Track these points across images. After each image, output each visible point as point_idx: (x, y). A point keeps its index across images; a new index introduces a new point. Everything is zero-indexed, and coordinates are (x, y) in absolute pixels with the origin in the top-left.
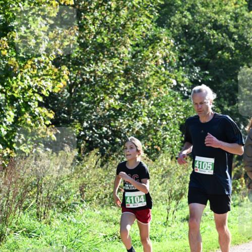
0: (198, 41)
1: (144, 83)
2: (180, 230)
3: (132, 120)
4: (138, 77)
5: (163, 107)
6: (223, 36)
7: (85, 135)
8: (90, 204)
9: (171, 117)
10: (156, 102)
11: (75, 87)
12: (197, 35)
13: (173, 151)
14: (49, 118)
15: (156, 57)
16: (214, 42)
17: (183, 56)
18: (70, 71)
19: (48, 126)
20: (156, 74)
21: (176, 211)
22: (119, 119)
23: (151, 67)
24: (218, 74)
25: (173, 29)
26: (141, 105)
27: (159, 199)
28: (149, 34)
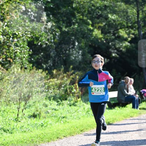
2: (28, 125)
9: (21, 35)
13: (22, 62)
20: (9, 2)
21: (24, 110)
27: (11, 100)
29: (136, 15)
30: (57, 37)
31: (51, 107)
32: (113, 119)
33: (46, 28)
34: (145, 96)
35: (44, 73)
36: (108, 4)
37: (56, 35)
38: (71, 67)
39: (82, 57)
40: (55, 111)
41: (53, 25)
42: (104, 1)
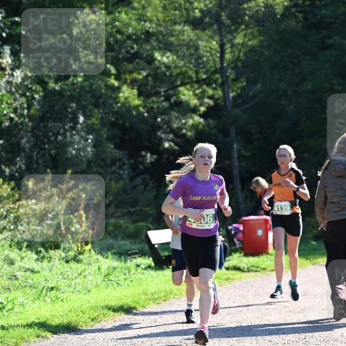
29: (218, 55)
30: (35, 103)
31: (22, 264)
32: (165, 291)
33: (9, 83)
34: (238, 240)
35: (5, 186)
36: (153, 28)
37: (34, 98)
38: (70, 172)
39: (93, 149)
40: (31, 275)
41: (26, 76)
42: (145, 21)
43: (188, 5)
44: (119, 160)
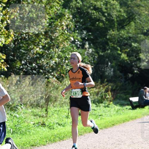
0: (86, 16)
1: (56, 40)
3: (49, 60)
4: (52, 36)
5: (66, 53)
6: (99, 14)
7: (23, 68)
8: (26, 106)
10: (62, 50)
11: (17, 41)
12: (85, 13)
14: (3, 59)
15: (62, 25)
16: (94, 17)
17: (77, 25)
18: (15, 33)
19: (2, 63)
20: (62, 34)
22: (42, 59)
23: (59, 30)
24: (96, 35)
25: (72, 9)
26: (54, 52)
27: (64, 103)
28: (58, 12)
30: (95, 59)
32: (135, 116)
33: (88, 53)
36: (132, 36)
37: (95, 57)
38: (106, 80)
39: (113, 73)
40: (94, 111)
41: (93, 51)
42: (129, 33)
43: (142, 28)
44: (121, 76)
